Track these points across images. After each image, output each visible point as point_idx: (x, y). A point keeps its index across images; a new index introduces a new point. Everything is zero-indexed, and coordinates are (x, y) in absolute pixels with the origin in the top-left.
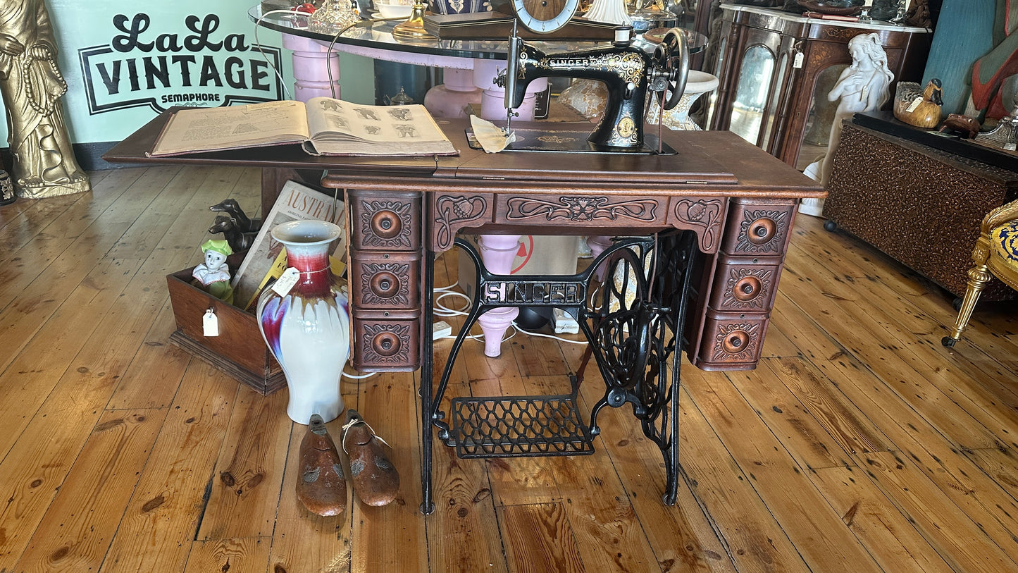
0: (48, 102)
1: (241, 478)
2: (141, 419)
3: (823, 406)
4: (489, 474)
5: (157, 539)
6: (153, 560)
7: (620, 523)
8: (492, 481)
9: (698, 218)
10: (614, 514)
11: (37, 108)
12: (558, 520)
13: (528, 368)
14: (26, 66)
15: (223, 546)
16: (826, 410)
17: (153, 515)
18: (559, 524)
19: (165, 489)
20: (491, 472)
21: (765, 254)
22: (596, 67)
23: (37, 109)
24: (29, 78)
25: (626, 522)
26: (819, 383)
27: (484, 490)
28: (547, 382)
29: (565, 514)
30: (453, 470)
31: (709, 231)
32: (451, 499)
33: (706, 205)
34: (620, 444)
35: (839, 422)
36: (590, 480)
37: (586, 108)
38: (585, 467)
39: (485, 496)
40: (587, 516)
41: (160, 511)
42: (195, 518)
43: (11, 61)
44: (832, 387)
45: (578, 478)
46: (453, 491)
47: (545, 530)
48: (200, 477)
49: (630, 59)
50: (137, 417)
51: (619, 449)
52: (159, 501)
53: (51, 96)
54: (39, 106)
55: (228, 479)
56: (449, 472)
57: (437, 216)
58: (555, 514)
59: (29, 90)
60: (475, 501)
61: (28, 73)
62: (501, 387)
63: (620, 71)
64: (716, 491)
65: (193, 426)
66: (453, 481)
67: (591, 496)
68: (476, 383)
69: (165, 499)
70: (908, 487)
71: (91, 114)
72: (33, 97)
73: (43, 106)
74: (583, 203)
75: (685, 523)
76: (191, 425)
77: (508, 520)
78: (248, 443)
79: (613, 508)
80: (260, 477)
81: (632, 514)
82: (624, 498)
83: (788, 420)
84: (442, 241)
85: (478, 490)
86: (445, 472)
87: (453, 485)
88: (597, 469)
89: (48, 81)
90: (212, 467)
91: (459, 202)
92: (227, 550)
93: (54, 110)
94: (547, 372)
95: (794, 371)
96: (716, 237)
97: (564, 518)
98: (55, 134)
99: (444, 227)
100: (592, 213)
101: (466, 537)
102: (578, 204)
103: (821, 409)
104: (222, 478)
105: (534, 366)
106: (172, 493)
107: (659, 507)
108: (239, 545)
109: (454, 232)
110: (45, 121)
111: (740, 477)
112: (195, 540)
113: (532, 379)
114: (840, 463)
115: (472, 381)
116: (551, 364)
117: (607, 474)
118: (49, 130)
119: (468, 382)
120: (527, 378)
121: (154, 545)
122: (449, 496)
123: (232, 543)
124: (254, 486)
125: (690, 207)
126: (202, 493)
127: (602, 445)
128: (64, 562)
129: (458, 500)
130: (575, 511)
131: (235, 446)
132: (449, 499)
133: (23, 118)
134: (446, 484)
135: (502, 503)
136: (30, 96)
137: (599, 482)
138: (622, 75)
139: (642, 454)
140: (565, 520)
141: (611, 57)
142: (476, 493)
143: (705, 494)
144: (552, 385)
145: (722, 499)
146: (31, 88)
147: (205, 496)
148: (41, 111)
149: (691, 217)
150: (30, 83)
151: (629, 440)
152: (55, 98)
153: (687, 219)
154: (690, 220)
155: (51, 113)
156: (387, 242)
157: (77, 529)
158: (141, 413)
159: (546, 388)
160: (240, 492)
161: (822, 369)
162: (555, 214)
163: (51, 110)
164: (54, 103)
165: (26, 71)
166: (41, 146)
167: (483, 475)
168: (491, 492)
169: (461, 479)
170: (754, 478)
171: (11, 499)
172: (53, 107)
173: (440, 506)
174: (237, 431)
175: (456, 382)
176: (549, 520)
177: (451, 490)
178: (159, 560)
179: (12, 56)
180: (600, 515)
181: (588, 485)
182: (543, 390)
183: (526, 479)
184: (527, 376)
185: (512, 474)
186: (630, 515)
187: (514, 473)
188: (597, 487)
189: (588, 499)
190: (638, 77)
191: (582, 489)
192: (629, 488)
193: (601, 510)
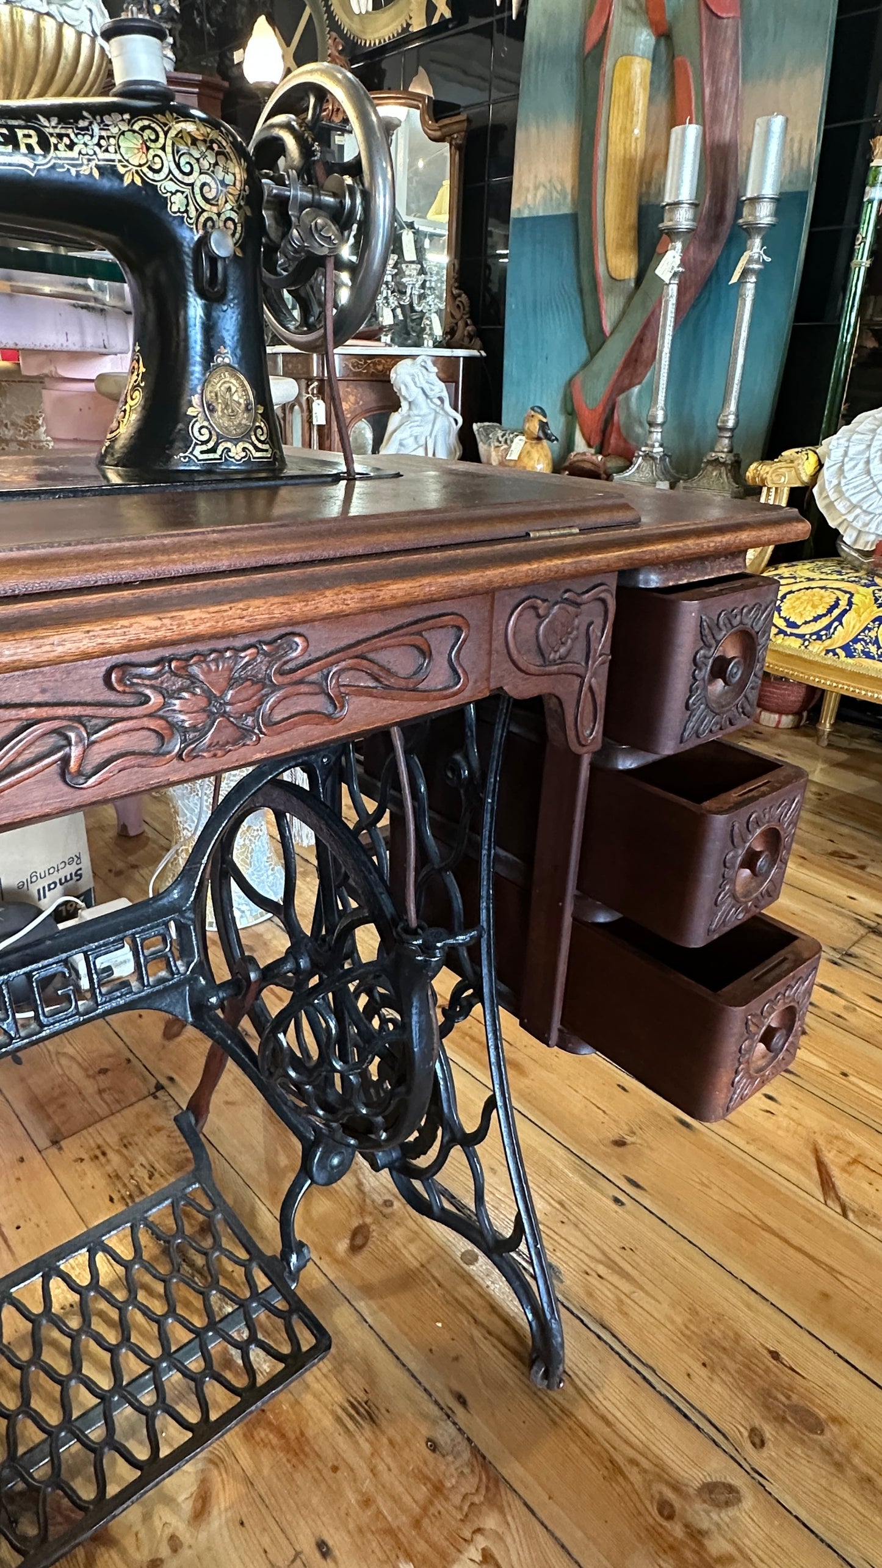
7: (481, 1542)
9: (563, 651)
10: (450, 1509)
13: (49, 1117)
25: (491, 1522)
28: (112, 1139)
31: (589, 686)
33: (579, 605)
34: (355, 1248)
36: (339, 1420)
45: (310, 1433)
51: (358, 1261)
64: (602, 1270)
67: (368, 1485)
75: (608, 1423)
79: (438, 1489)
81: (492, 1481)
82: (445, 1433)
94: (102, 1109)
100: (253, 712)
102: (191, 686)
105: (63, 1106)
111: (617, 1200)
113: (72, 1147)
116: (104, 1081)
117: (369, 1372)
120: (54, 1150)
125: (542, 619)
127: (318, 1274)
137: (363, 1413)
138: (177, 204)
139: (413, 1248)
143: (590, 1295)
144: (126, 1143)
145: (625, 1286)
149: (545, 651)
151: (368, 1220)
153: (537, 661)
154: (546, 662)
159: (115, 1158)
170: (636, 1185)
180: (421, 1547)
181: (342, 1443)
182: (109, 1169)
183: (175, 1544)
184: (55, 1142)
185: (123, 1553)
186: (487, 1488)
187: (129, 1542)
188: (368, 1433)
189: (367, 1502)
190: (234, 215)
191: (335, 1469)
192: (439, 1385)
193: (417, 1524)
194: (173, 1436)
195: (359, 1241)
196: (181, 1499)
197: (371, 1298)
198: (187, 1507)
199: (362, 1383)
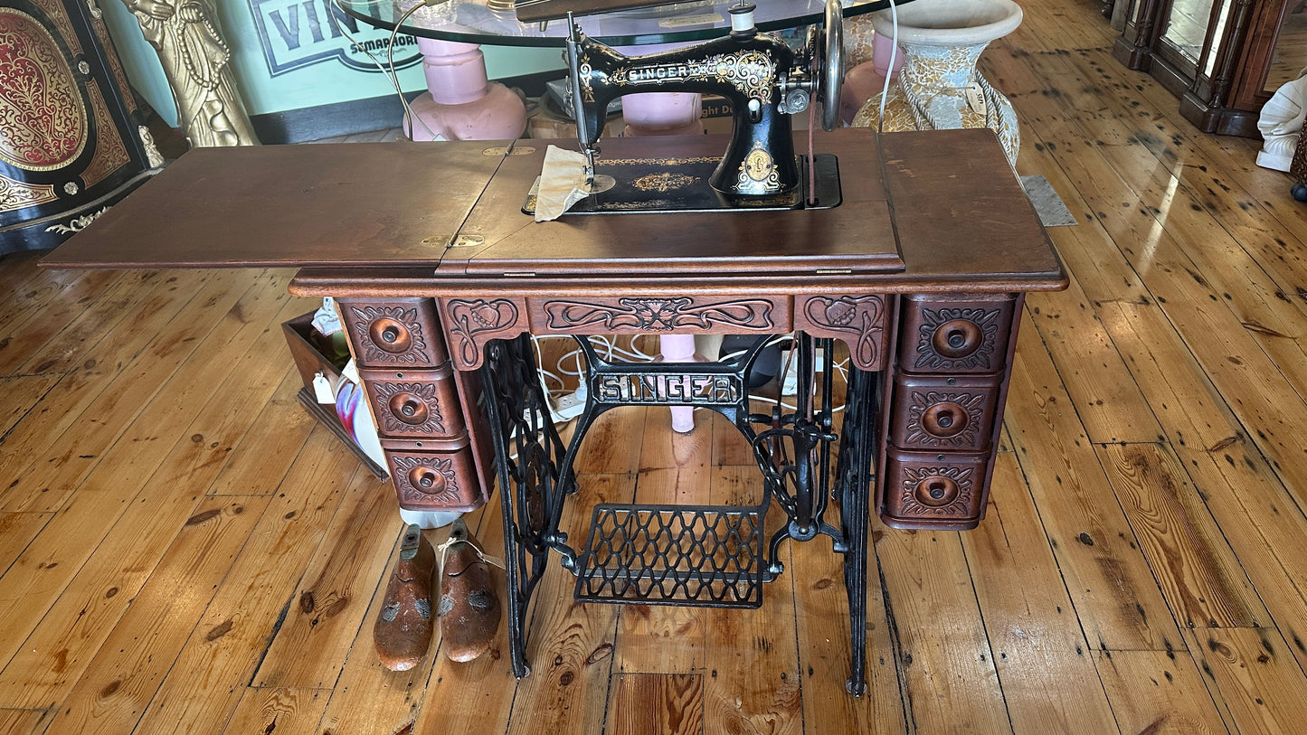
0: (213, 73)
1: (322, 603)
2: (239, 511)
3: (1167, 537)
4: (620, 621)
5: (210, 680)
6: (199, 708)
7: (774, 717)
8: (620, 632)
9: (844, 322)
10: (771, 699)
11: (200, 81)
12: (688, 703)
13: (725, 452)
14: (180, 32)
15: (276, 698)
16: (1170, 544)
17: (215, 646)
18: (688, 709)
19: (237, 610)
20: (623, 619)
21: (968, 371)
22: (699, 77)
23: (201, 83)
24: (185, 45)
25: (784, 715)
26: (1174, 494)
27: (605, 646)
28: (745, 476)
29: (702, 694)
30: (575, 610)
31: (866, 339)
32: (560, 657)
33: (855, 304)
34: (817, 587)
35: (1185, 569)
36: (754, 641)
37: (856, 44)
38: (752, 623)
39: (603, 655)
40: (731, 700)
41: (224, 641)
42: (258, 655)
43: (162, 27)
44: (1196, 502)
45: (739, 637)
46: (565, 644)
47: (667, 717)
48: (278, 597)
49: (750, 61)
50: (236, 507)
51: (814, 593)
52: (226, 627)
53: (214, 64)
54: (202, 79)
55: (308, 602)
56: (569, 614)
57: (452, 326)
58: (688, 694)
59: (187, 61)
60: (588, 662)
61: (184, 40)
62: (678, 482)
63: (737, 81)
64: (935, 676)
65: (291, 523)
66: (570, 628)
67: (747, 669)
68: (647, 474)
69: (234, 625)
70: (1264, 697)
71: (272, 77)
72: (193, 68)
73: (207, 78)
74: (656, 307)
75: (870, 726)
76: (289, 521)
77: (621, 697)
78: (343, 553)
79: (773, 690)
80: (343, 603)
81: (797, 704)
82: (793, 677)
83: (1100, 560)
84: (468, 358)
85: (598, 644)
86: (564, 612)
87: (568, 635)
88: (771, 623)
89: (207, 46)
90: (295, 584)
91: (476, 307)
92: (278, 704)
93: (221, 82)
95: (1140, 469)
96: (879, 348)
97: (699, 701)
98: (226, 111)
99: (465, 340)
100: (670, 320)
101: (559, 717)
102: (647, 308)
103: (1162, 543)
104: (302, 601)
106: (243, 616)
107: (840, 695)
108: (293, 698)
109: (481, 345)
110: (212, 96)
111: (983, 656)
112: (250, 685)
113: (726, 470)
114: (1158, 643)
115: (641, 471)
117: (780, 636)
118: (218, 106)
119: (636, 472)
120: (718, 468)
121: (205, 687)
122: (556, 651)
123: (287, 694)
124: (333, 615)
125: (828, 307)
126: (274, 621)
127: (790, 586)
128: (113, 698)
129: (567, 659)
130: (717, 690)
131: (329, 555)
132: (556, 655)
133: (188, 95)
134: (559, 633)
135: (622, 668)
136: (190, 67)
137: (765, 646)
138: (740, 87)
140: (698, 706)
141: (720, 60)
142: (593, 650)
143: (917, 682)
145: (941, 690)
146: (189, 57)
147: (276, 625)
148: (205, 84)
149: (832, 321)
150: (187, 51)
151: (833, 580)
152: (220, 66)
153: (827, 323)
154: (831, 325)
155: (217, 85)
156: (397, 358)
157: (135, 658)
158: (241, 501)
159: (740, 486)
160: (316, 622)
161: (1191, 467)
162: (617, 322)
163: (217, 82)
164: (219, 73)
165: (181, 38)
166: (211, 126)
167: (611, 622)
168: (613, 651)
169: (580, 626)
171: (83, 612)
172: (219, 77)
173: (541, 665)
174: (337, 534)
175: (622, 471)
176: (676, 703)
177: (563, 642)
178: (205, 708)
179: (162, 21)
180: (750, 701)
181: (748, 651)
182: (734, 489)
183: (667, 634)
184: (720, 465)
185: (649, 623)
186: (792, 705)
187: (653, 622)
188: (761, 654)
189: (742, 673)
190: (767, 88)
191: (739, 655)
192: (805, 661)
193: (754, 693)
194: (681, 595)
195: (821, 585)
196: (678, 623)
197: (807, 611)
198: (678, 627)
199: (774, 637)
